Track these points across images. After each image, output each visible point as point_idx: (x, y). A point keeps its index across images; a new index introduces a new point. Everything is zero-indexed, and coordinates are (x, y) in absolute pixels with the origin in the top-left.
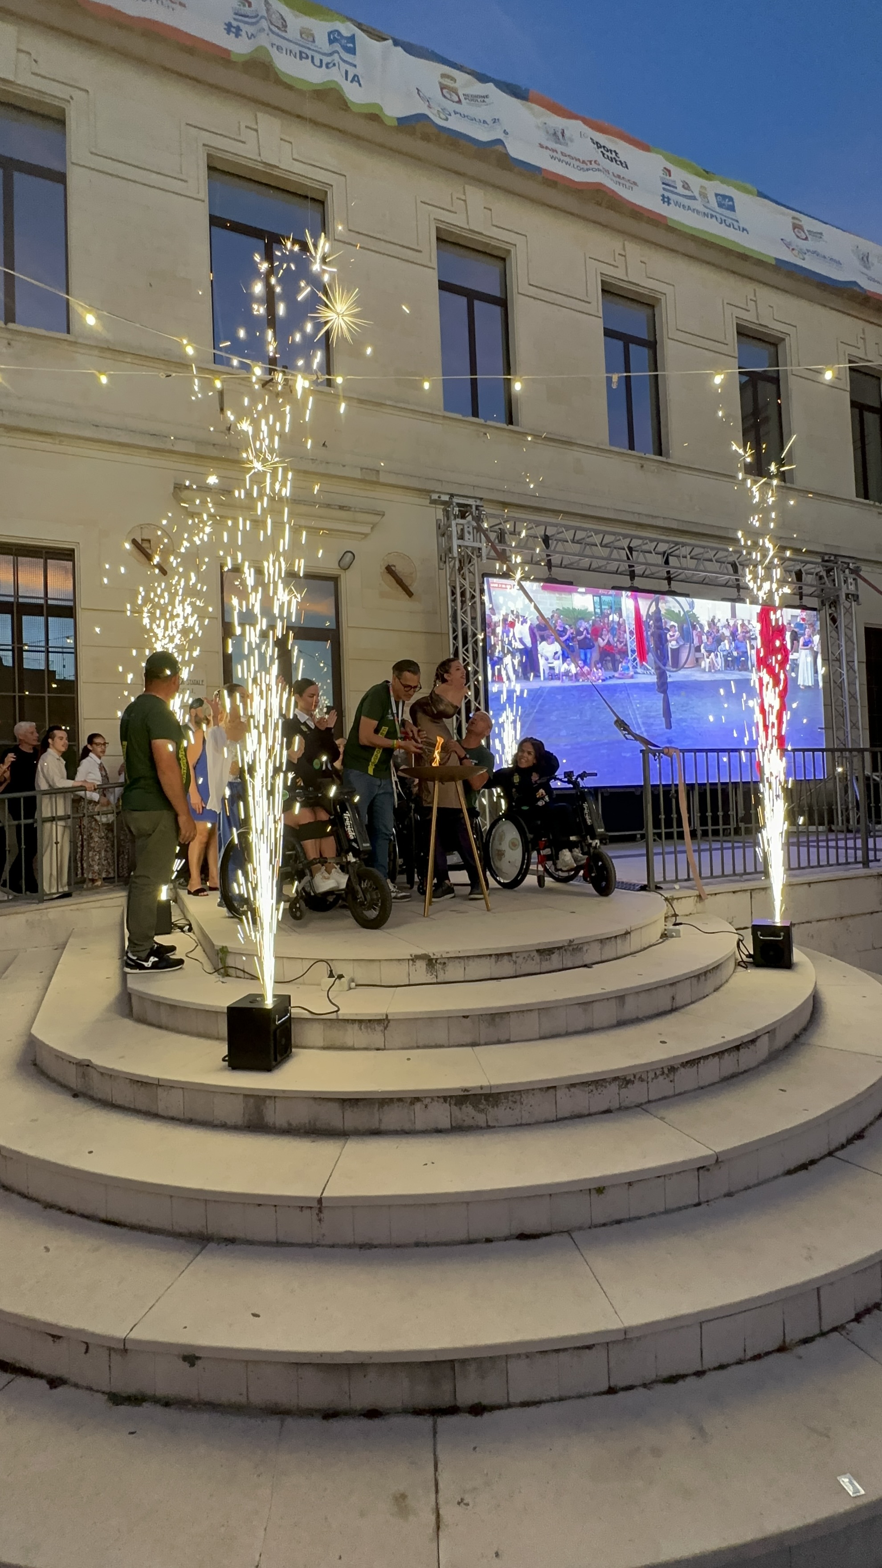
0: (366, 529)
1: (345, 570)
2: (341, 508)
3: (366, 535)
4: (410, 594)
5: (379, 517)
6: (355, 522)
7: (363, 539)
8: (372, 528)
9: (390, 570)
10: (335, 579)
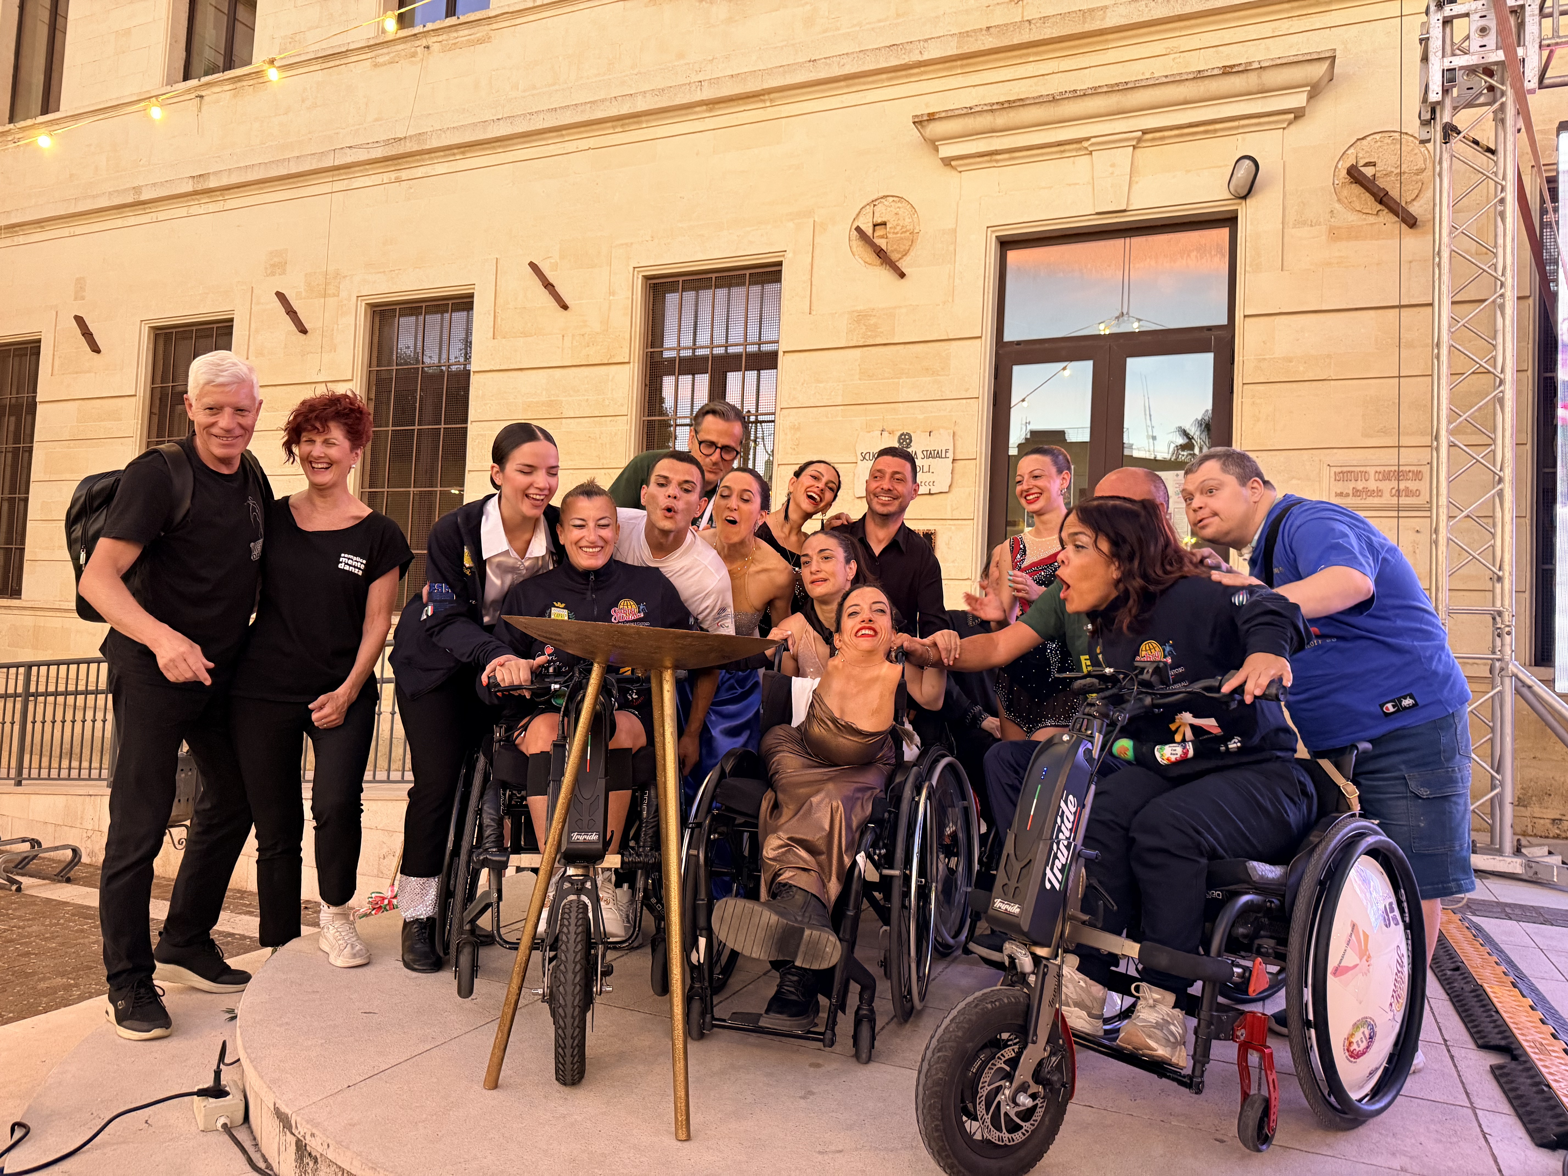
0: (1298, 100)
1: (1244, 198)
2: (1227, 71)
3: (1298, 114)
4: (1411, 222)
5: (1325, 65)
6: (1264, 91)
7: (1290, 124)
8: (1312, 96)
9: (1355, 175)
10: (1229, 221)
